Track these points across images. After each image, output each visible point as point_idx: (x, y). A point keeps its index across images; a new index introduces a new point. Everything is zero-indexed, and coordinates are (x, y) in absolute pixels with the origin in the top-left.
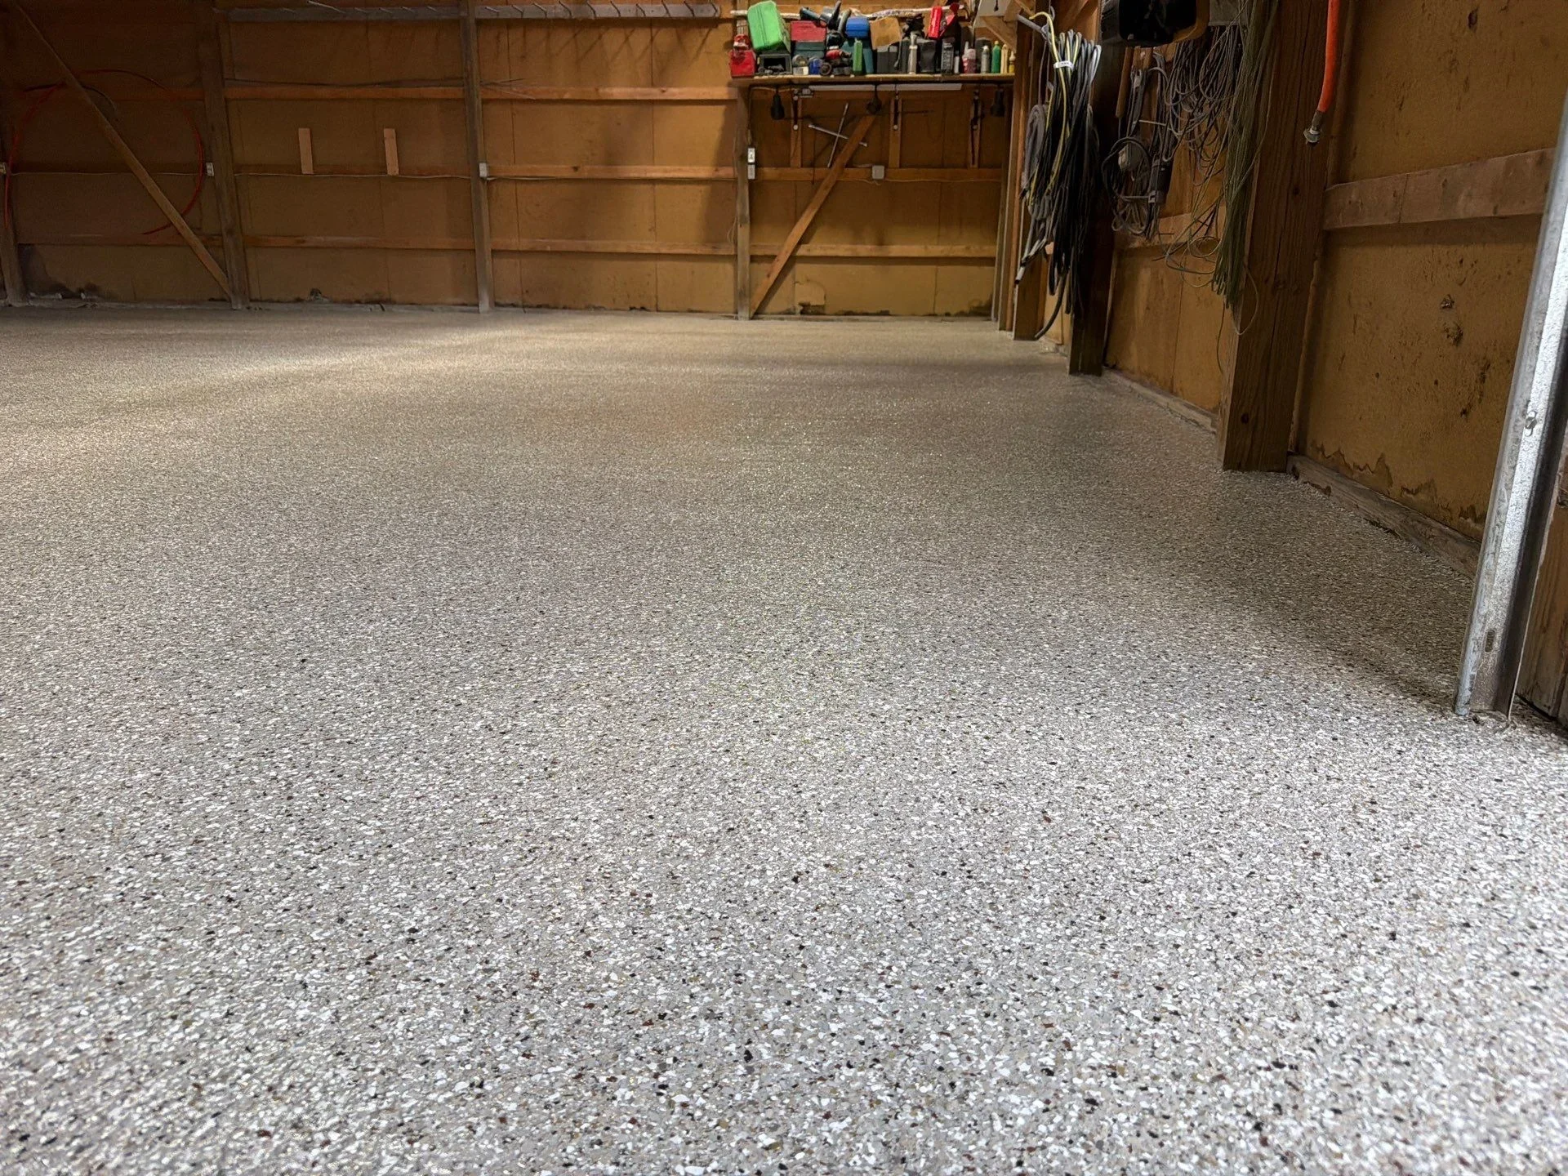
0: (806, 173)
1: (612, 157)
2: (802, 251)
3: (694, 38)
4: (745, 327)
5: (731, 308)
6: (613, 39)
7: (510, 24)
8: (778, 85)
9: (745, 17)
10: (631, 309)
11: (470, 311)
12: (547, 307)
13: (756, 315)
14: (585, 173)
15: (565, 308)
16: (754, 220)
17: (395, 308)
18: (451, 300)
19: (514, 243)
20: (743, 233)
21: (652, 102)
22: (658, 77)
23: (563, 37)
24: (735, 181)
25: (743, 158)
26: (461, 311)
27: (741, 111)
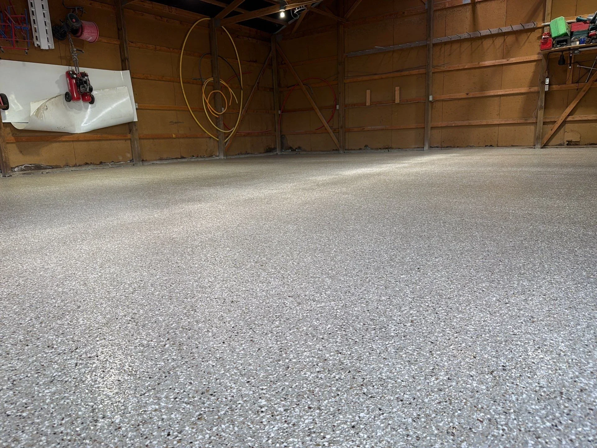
0: (575, 86)
1: (483, 88)
2: (570, 119)
3: (524, 37)
4: (538, 151)
5: (532, 144)
6: (487, 43)
7: (446, 43)
8: (562, 51)
9: (549, 25)
10: (486, 146)
11: (420, 150)
12: (451, 147)
13: (544, 146)
14: (471, 95)
15: (458, 147)
16: (546, 107)
17: (393, 150)
18: (413, 146)
19: (440, 124)
20: (541, 113)
21: (502, 65)
22: (506, 54)
23: (466, 45)
24: (538, 92)
25: (544, 82)
26: (417, 150)
27: (544, 63)
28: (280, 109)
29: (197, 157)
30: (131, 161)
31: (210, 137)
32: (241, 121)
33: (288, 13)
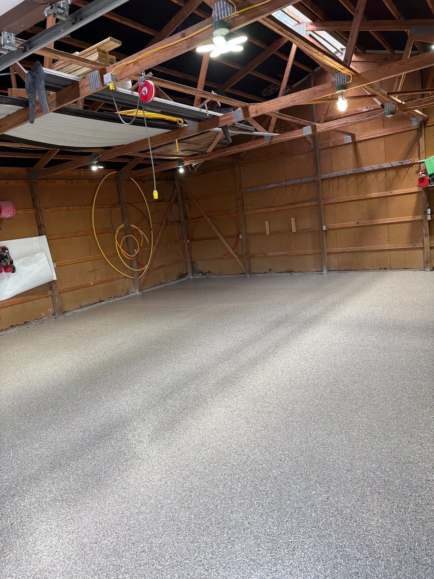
1: (372, 217)
3: (403, 171)
4: (429, 273)
5: (422, 267)
6: (371, 177)
7: (333, 178)
9: (424, 162)
10: (380, 269)
11: (319, 274)
12: (348, 270)
13: (433, 269)
14: (362, 223)
15: (354, 270)
16: (431, 234)
17: (295, 274)
18: (313, 270)
19: (335, 250)
20: (427, 239)
21: (387, 196)
22: (389, 187)
23: (352, 179)
24: (422, 220)
25: (426, 213)
26: (317, 273)
27: (424, 195)
28: (189, 239)
29: (115, 297)
30: (53, 315)
31: (126, 277)
32: (153, 256)
33: (186, 168)
